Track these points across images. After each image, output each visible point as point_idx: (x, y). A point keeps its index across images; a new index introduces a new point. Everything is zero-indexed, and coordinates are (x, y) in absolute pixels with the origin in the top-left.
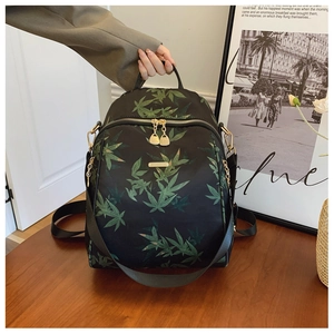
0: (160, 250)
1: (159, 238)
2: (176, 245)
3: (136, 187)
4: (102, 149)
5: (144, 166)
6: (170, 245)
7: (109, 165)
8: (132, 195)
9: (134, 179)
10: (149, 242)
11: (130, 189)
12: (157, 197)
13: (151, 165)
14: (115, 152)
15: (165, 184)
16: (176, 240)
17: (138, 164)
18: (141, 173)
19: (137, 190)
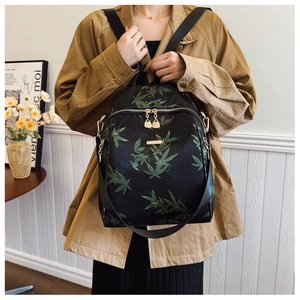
0: (158, 208)
1: (158, 199)
2: (170, 203)
3: (138, 160)
4: (111, 132)
5: (143, 144)
6: (166, 204)
7: (117, 144)
8: (135, 166)
9: (136, 154)
10: (149, 202)
11: (133, 161)
12: (154, 166)
13: (148, 143)
14: (121, 134)
15: (160, 157)
16: (170, 200)
17: (138, 143)
18: (141, 149)
19: (139, 162)
